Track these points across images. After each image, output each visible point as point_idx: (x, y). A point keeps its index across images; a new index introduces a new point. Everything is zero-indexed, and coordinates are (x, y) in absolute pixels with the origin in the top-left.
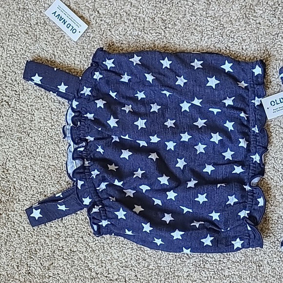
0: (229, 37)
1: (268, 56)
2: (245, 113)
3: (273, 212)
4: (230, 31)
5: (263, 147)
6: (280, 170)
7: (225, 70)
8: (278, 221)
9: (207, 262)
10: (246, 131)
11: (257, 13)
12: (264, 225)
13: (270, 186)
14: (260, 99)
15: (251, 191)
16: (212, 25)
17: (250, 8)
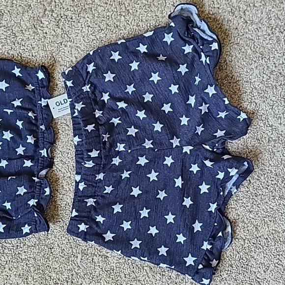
0: (20, 45)
1: (54, 62)
2: (34, 112)
3: (62, 199)
4: (21, 40)
5: (49, 142)
6: (67, 162)
7: (15, 74)
8: (66, 207)
9: (6, 248)
10: (34, 129)
11: (44, 24)
12: (54, 211)
13: (58, 177)
14: (46, 100)
15: (40, 182)
16: (5, 33)
17: (38, 20)
